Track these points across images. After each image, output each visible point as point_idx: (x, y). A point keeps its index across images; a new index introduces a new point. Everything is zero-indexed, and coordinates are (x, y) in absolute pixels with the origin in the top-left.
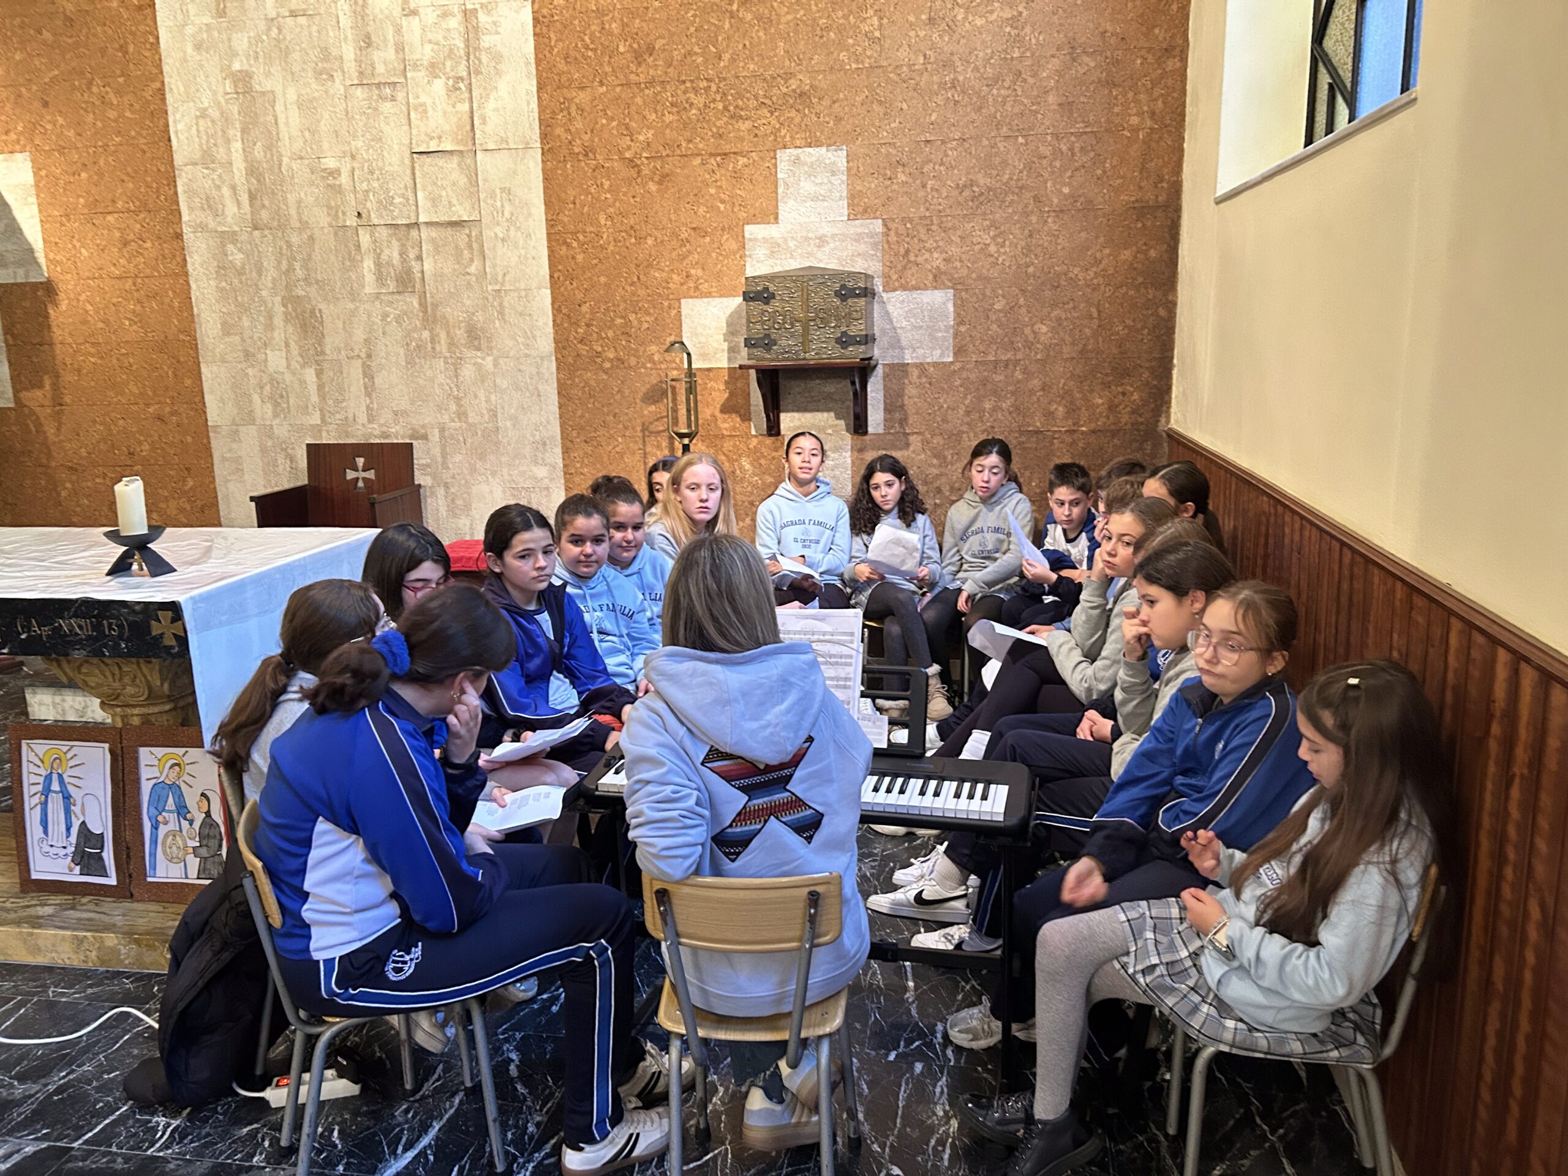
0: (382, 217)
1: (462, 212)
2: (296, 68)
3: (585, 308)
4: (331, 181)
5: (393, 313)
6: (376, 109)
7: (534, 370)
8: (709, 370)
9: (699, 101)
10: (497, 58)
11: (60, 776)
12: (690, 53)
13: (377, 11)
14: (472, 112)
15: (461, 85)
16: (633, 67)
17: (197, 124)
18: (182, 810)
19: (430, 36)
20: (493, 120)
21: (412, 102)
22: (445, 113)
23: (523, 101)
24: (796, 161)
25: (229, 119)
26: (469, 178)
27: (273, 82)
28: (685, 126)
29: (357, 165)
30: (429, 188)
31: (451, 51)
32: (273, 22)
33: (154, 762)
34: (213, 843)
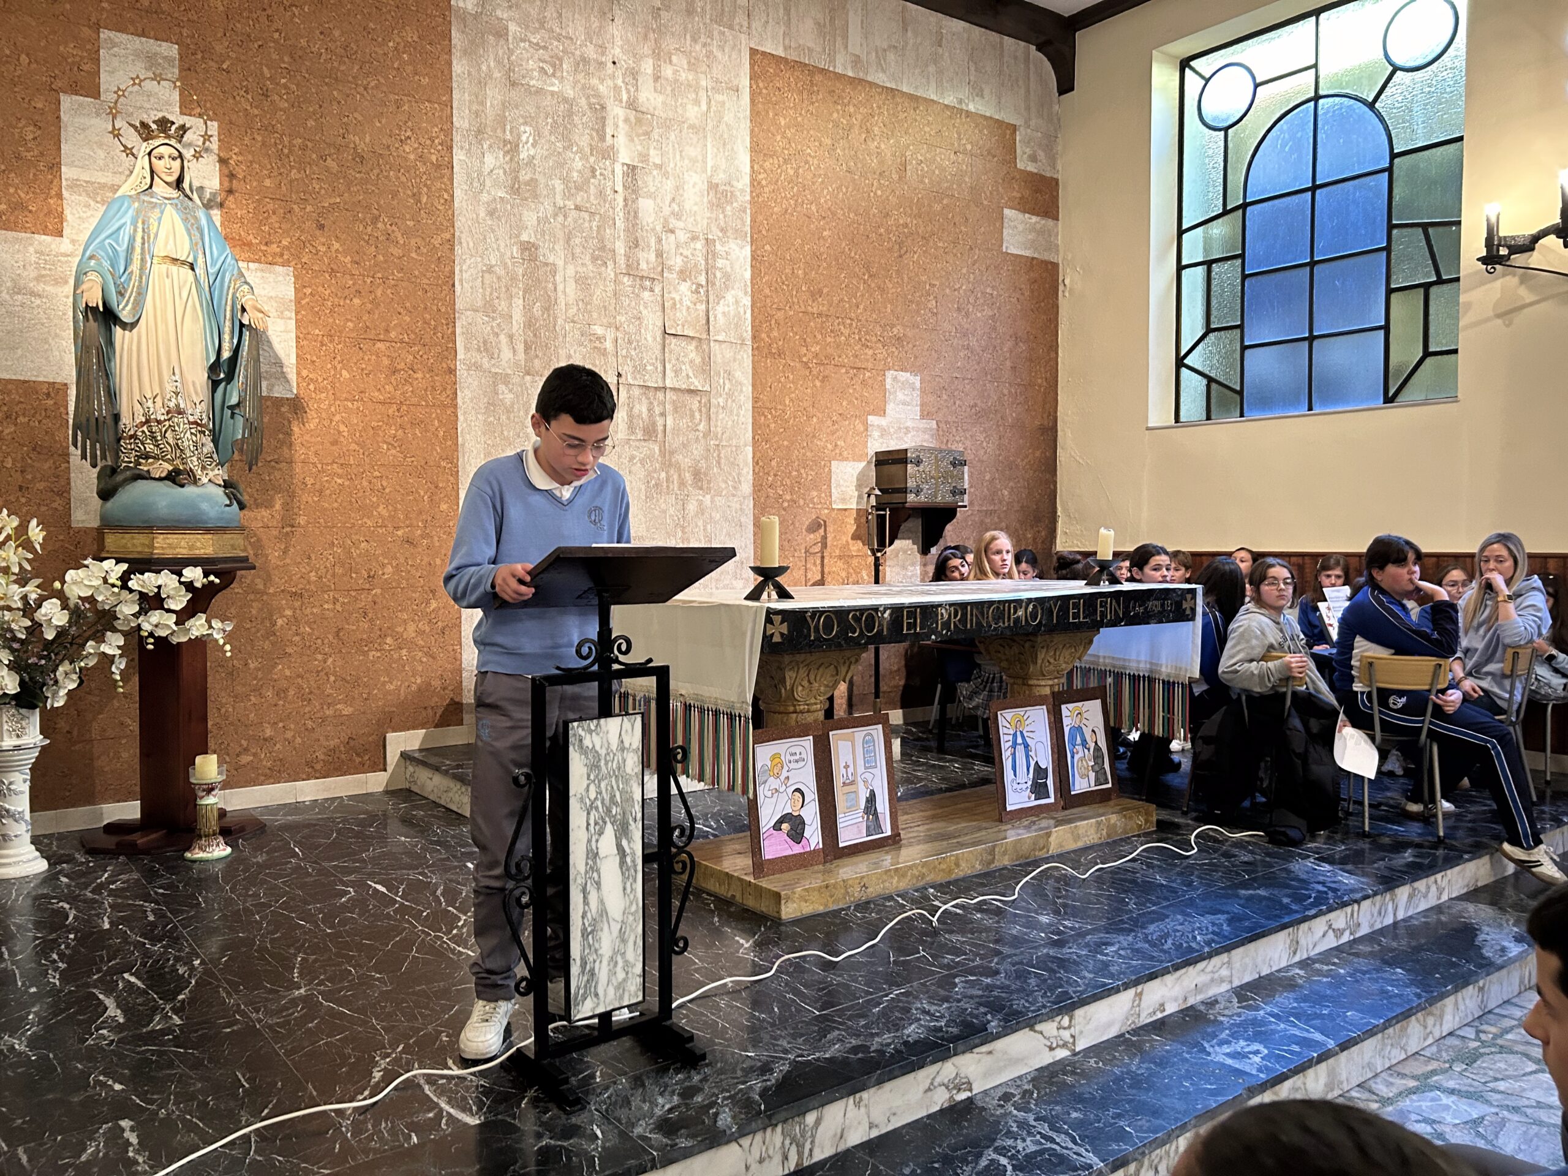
0: (635, 378)
1: (697, 384)
2: (578, 250)
3: (774, 463)
4: (597, 344)
5: (639, 455)
6: (638, 296)
7: (738, 506)
8: (845, 510)
9: (846, 332)
10: (727, 276)
11: (1021, 732)
12: (842, 300)
13: (644, 223)
14: (708, 311)
15: (702, 291)
16: (810, 302)
17: (482, 277)
18: (1084, 743)
19: (681, 250)
20: (721, 320)
21: (666, 295)
22: (688, 308)
23: (742, 310)
24: (895, 379)
25: (514, 279)
26: (703, 359)
27: (556, 257)
28: (838, 346)
29: (620, 335)
30: (673, 362)
31: (696, 265)
32: (560, 210)
33: (1069, 714)
34: (1100, 761)
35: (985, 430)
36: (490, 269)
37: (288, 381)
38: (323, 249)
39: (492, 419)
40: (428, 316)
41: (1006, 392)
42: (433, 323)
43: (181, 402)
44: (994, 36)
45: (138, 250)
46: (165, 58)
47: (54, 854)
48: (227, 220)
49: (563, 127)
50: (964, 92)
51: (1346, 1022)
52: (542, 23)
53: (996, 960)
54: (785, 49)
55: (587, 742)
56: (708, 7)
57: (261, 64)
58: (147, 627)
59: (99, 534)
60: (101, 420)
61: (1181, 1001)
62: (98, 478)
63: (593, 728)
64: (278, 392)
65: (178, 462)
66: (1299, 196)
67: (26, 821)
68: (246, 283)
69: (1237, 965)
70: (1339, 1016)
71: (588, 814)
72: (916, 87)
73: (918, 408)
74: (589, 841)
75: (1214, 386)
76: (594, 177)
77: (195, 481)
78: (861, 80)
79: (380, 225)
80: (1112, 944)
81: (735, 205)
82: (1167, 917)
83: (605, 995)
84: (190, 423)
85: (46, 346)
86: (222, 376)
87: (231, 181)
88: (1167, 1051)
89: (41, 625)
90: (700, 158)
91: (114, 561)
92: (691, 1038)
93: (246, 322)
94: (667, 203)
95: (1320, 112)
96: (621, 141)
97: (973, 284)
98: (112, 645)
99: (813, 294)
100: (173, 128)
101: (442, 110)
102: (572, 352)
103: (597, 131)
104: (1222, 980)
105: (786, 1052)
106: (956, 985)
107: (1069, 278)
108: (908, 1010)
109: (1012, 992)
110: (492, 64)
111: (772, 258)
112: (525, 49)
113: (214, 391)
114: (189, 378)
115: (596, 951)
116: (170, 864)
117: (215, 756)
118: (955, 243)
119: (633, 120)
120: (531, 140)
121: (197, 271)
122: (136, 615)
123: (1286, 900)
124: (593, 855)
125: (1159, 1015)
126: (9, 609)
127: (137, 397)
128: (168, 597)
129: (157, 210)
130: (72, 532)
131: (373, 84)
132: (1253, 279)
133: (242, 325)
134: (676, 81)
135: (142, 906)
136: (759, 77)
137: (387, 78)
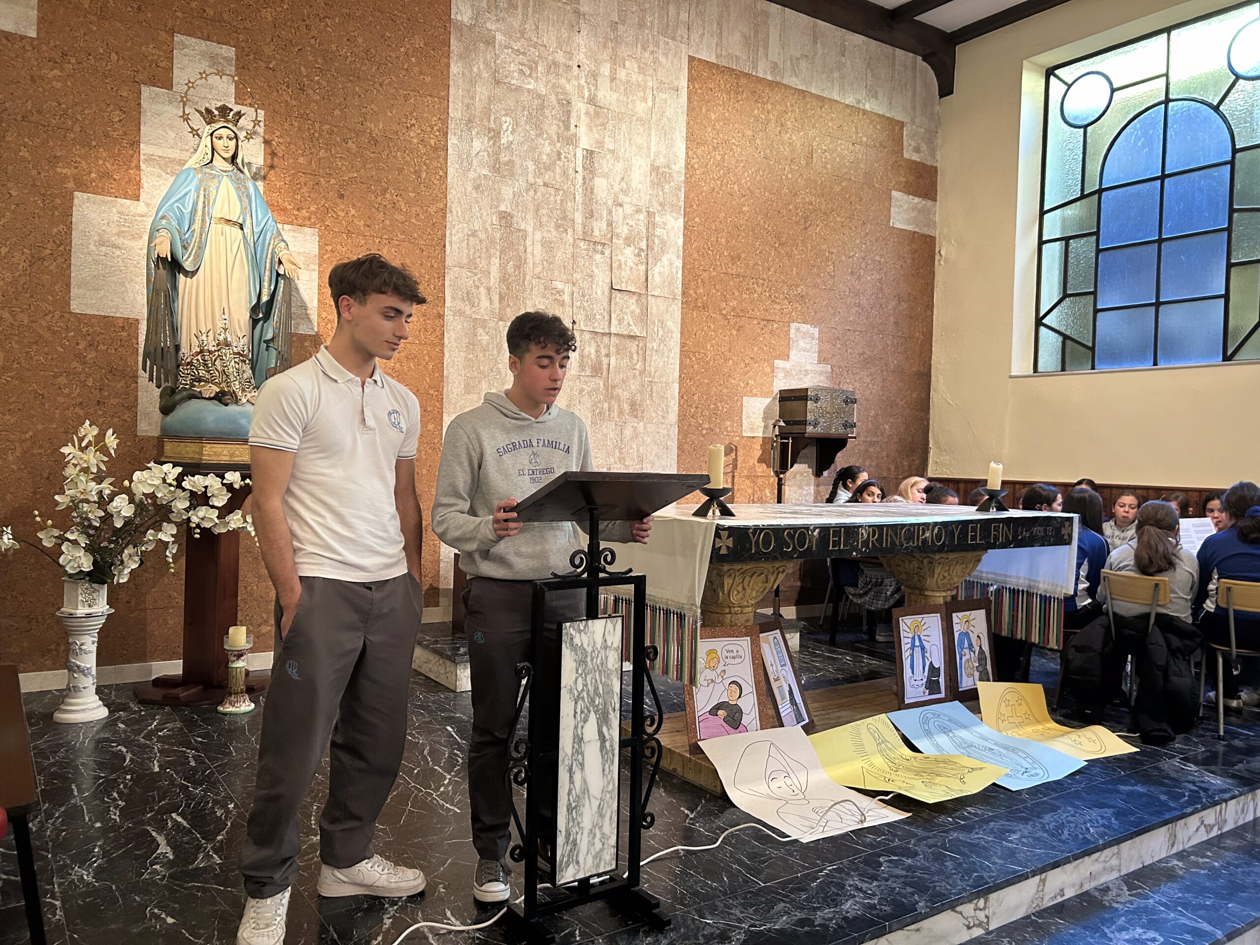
0: (587, 325)
1: (636, 331)
2: (545, 219)
3: (696, 397)
4: (558, 297)
5: (587, 389)
6: (591, 257)
7: (665, 432)
8: (753, 437)
9: (759, 290)
10: (663, 243)
11: (919, 636)
12: (756, 264)
13: (599, 198)
14: (647, 271)
15: (643, 254)
16: (730, 265)
17: (468, 239)
18: (971, 647)
19: (628, 221)
20: (658, 279)
21: (614, 258)
22: (631, 268)
23: (674, 271)
24: (798, 330)
25: (492, 242)
26: (642, 311)
27: (528, 226)
28: (752, 302)
29: (576, 290)
30: (618, 312)
31: (639, 233)
32: (531, 186)
33: (958, 621)
34: (983, 662)
35: (871, 375)
36: (474, 234)
37: (311, 321)
38: (342, 214)
39: (471, 356)
40: (423, 271)
41: (889, 342)
42: (427, 276)
43: (228, 336)
44: (887, 49)
45: (200, 213)
46: (224, 58)
47: (113, 703)
48: (269, 189)
49: (536, 119)
50: (862, 94)
51: (1230, 914)
52: (523, 33)
53: (912, 842)
54: (717, 57)
55: (577, 641)
56: (656, 22)
57: (300, 64)
58: (195, 519)
59: (160, 442)
60: (165, 350)
61: (1077, 887)
62: (161, 396)
63: (582, 628)
64: (303, 330)
65: (223, 385)
66: (1149, 183)
67: (92, 676)
68: (283, 241)
69: (1125, 855)
70: (1222, 907)
71: (576, 703)
72: (823, 90)
73: (816, 355)
74: (576, 727)
75: (1068, 342)
76: (560, 159)
77: (237, 401)
78: (778, 84)
79: (388, 196)
80: (1014, 832)
81: (672, 184)
82: (1059, 808)
83: (585, 863)
84: (235, 353)
85: (123, 289)
86: (261, 315)
87: (272, 159)
88: (1072, 935)
89: (112, 516)
90: (645, 145)
91: (171, 465)
92: (657, 905)
93: (281, 272)
94: (618, 182)
95: (1170, 113)
96: (582, 131)
97: (865, 252)
98: (168, 533)
99: (733, 259)
100: (231, 114)
101: (440, 103)
102: (537, 303)
103: (563, 122)
104: (1112, 869)
105: (740, 921)
106: (881, 865)
107: (945, 250)
108: (843, 887)
109: (932, 874)
110: (482, 67)
111: (701, 228)
112: (508, 54)
113: (254, 328)
114: (235, 317)
115: (578, 824)
116: (206, 716)
117: (245, 628)
118: (851, 218)
119: (592, 112)
120: (510, 129)
121: (245, 230)
122: (187, 510)
123: (1163, 798)
124: (579, 740)
125: (1060, 899)
126: (87, 501)
127: (194, 331)
128: (213, 495)
129: (216, 180)
130: (137, 440)
131: (386, 82)
132: (1107, 253)
133: (278, 275)
134: (628, 82)
135: (185, 752)
136: (696, 79)
137: (398, 77)
